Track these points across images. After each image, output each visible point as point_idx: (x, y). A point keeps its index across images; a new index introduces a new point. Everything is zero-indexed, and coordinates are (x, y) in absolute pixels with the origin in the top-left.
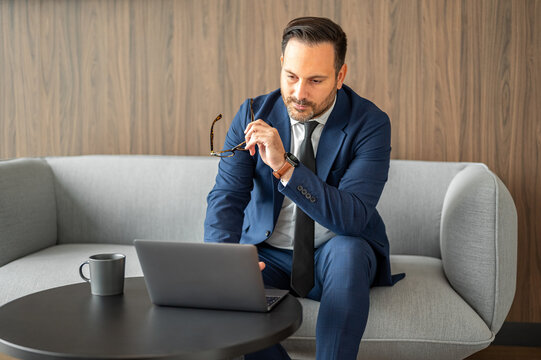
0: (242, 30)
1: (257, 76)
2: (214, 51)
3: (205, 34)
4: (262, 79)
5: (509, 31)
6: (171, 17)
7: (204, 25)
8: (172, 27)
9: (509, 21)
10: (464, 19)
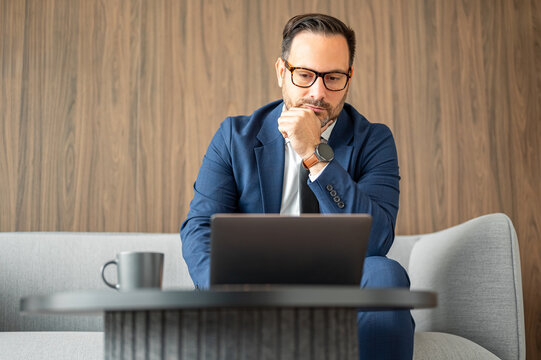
0: (158, 98)
1: (175, 148)
2: (125, 120)
3: (115, 101)
4: (181, 152)
5: (438, 109)
6: (74, 80)
7: (114, 91)
8: (74, 91)
9: (438, 100)
10: (395, 97)
